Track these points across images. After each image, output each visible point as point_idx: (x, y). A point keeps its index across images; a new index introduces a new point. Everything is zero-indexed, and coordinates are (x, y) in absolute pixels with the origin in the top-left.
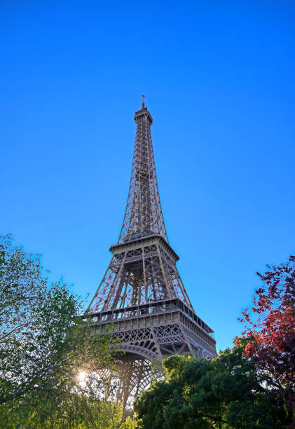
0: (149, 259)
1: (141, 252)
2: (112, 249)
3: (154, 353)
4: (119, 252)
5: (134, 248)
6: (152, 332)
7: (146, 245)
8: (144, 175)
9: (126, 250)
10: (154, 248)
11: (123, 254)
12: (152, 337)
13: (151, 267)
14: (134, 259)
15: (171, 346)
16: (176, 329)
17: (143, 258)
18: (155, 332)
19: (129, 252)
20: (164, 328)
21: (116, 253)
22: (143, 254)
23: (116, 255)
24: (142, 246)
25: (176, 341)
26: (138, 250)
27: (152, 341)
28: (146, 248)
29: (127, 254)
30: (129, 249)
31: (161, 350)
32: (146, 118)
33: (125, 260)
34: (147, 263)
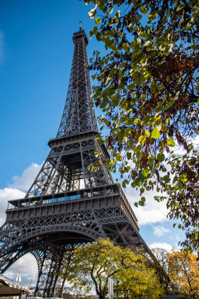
0: (87, 152)
1: (79, 145)
2: (51, 143)
3: (97, 232)
4: (58, 146)
5: (71, 142)
6: (93, 214)
7: (83, 140)
8: (82, 83)
9: (64, 144)
10: (91, 143)
11: (61, 147)
12: (93, 219)
13: (89, 158)
14: (72, 151)
15: (114, 226)
16: (117, 211)
17: (81, 151)
18: (96, 214)
19: (67, 146)
20: (105, 210)
21: (54, 146)
22: (81, 147)
23: (54, 149)
24: (80, 141)
25: (118, 222)
26: (76, 144)
27: (93, 221)
28: (84, 142)
29: (65, 148)
30: (67, 143)
31: (104, 229)
32: (83, 39)
33: (63, 153)
34: (85, 156)
